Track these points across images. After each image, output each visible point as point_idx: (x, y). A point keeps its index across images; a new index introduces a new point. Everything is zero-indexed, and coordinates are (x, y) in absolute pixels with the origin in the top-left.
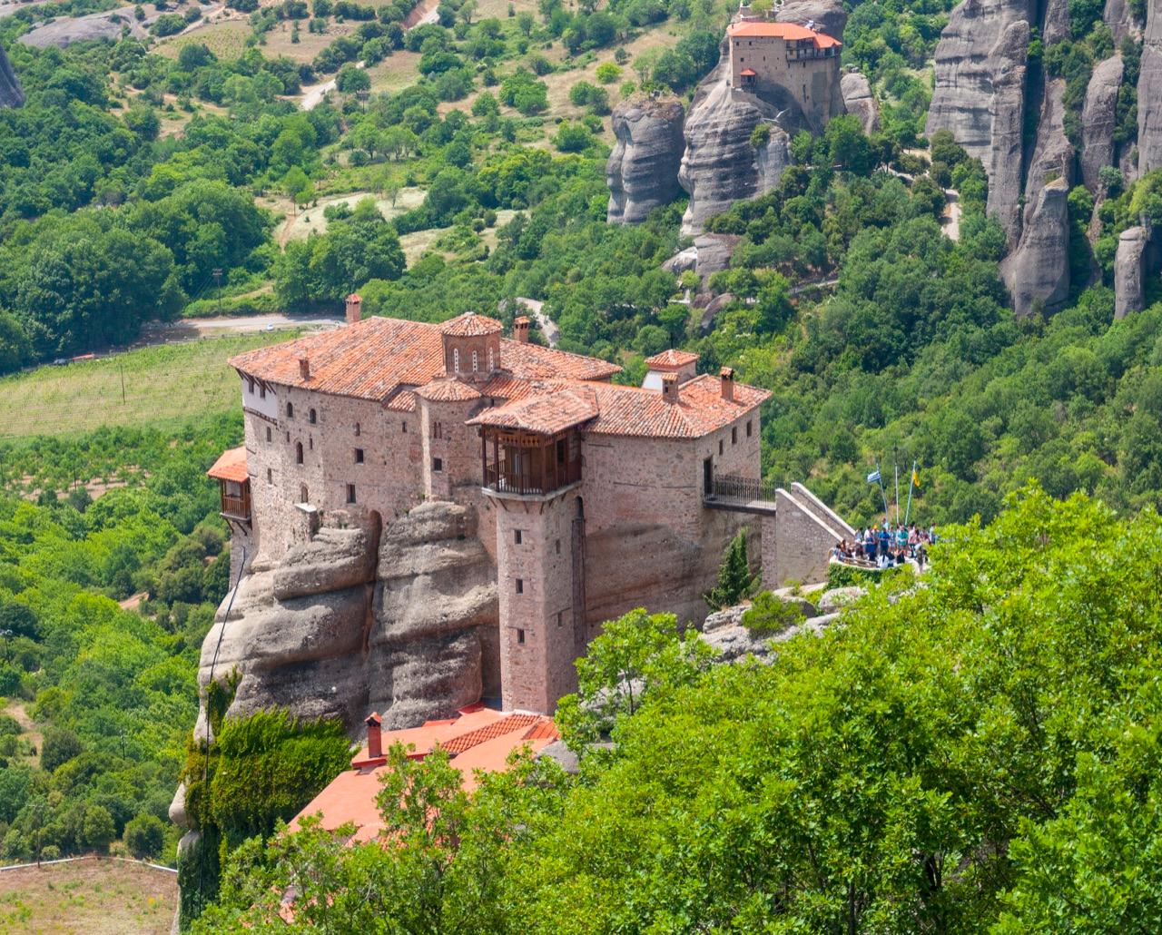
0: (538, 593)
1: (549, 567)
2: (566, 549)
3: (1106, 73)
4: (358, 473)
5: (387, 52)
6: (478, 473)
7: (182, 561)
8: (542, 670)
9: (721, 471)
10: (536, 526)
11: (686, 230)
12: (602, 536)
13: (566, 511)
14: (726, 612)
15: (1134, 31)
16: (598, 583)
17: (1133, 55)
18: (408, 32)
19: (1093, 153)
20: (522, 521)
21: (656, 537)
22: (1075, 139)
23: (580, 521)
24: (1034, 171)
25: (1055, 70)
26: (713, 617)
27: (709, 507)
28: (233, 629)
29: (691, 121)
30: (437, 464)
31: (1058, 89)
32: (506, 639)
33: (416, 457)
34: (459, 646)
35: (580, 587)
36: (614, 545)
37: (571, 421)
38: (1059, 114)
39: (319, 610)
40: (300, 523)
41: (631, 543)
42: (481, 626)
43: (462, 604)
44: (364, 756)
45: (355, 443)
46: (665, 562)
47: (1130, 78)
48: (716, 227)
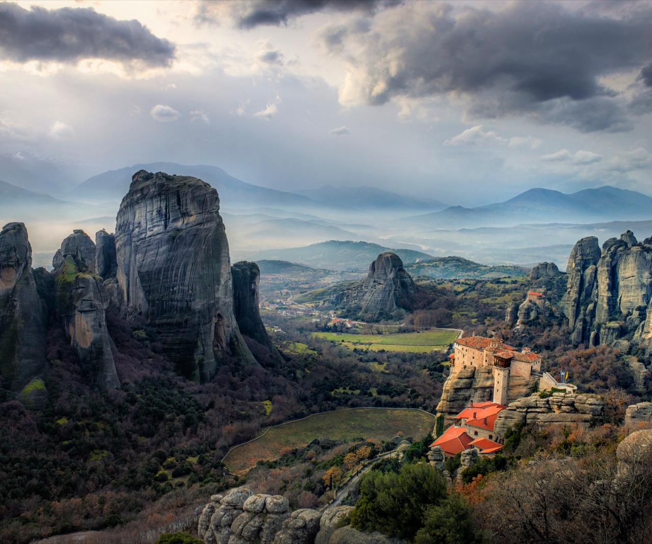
0: (501, 384)
1: (503, 380)
2: (506, 378)
3: (591, 306)
4: (473, 361)
5: (472, 290)
6: (493, 363)
7: (434, 364)
8: (500, 396)
9: (534, 369)
10: (502, 373)
11: (518, 323)
12: (513, 376)
13: (507, 371)
14: (536, 393)
15: (596, 299)
16: (511, 384)
17: (596, 303)
18: (476, 288)
19: (588, 319)
20: (500, 372)
21: (522, 378)
22: (585, 316)
23: (509, 373)
24: (578, 320)
25: (582, 305)
26: (533, 394)
27: (531, 374)
28: (450, 382)
29: (520, 306)
30: (486, 361)
31: (582, 308)
32: (495, 391)
33: (483, 359)
34: (487, 390)
35: (508, 384)
36: (515, 378)
37: (509, 357)
38: (582, 312)
39: (465, 380)
40: (463, 366)
41: (517, 378)
42: (491, 387)
43: (488, 383)
44: (469, 406)
45: (473, 356)
46: (523, 382)
47: (595, 307)
48: (523, 323)
